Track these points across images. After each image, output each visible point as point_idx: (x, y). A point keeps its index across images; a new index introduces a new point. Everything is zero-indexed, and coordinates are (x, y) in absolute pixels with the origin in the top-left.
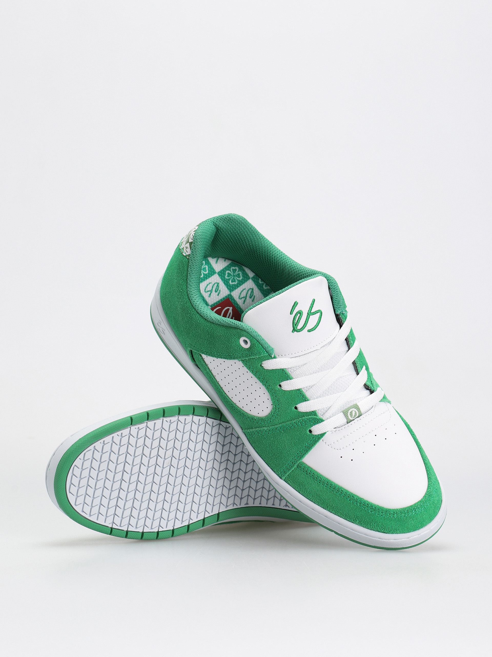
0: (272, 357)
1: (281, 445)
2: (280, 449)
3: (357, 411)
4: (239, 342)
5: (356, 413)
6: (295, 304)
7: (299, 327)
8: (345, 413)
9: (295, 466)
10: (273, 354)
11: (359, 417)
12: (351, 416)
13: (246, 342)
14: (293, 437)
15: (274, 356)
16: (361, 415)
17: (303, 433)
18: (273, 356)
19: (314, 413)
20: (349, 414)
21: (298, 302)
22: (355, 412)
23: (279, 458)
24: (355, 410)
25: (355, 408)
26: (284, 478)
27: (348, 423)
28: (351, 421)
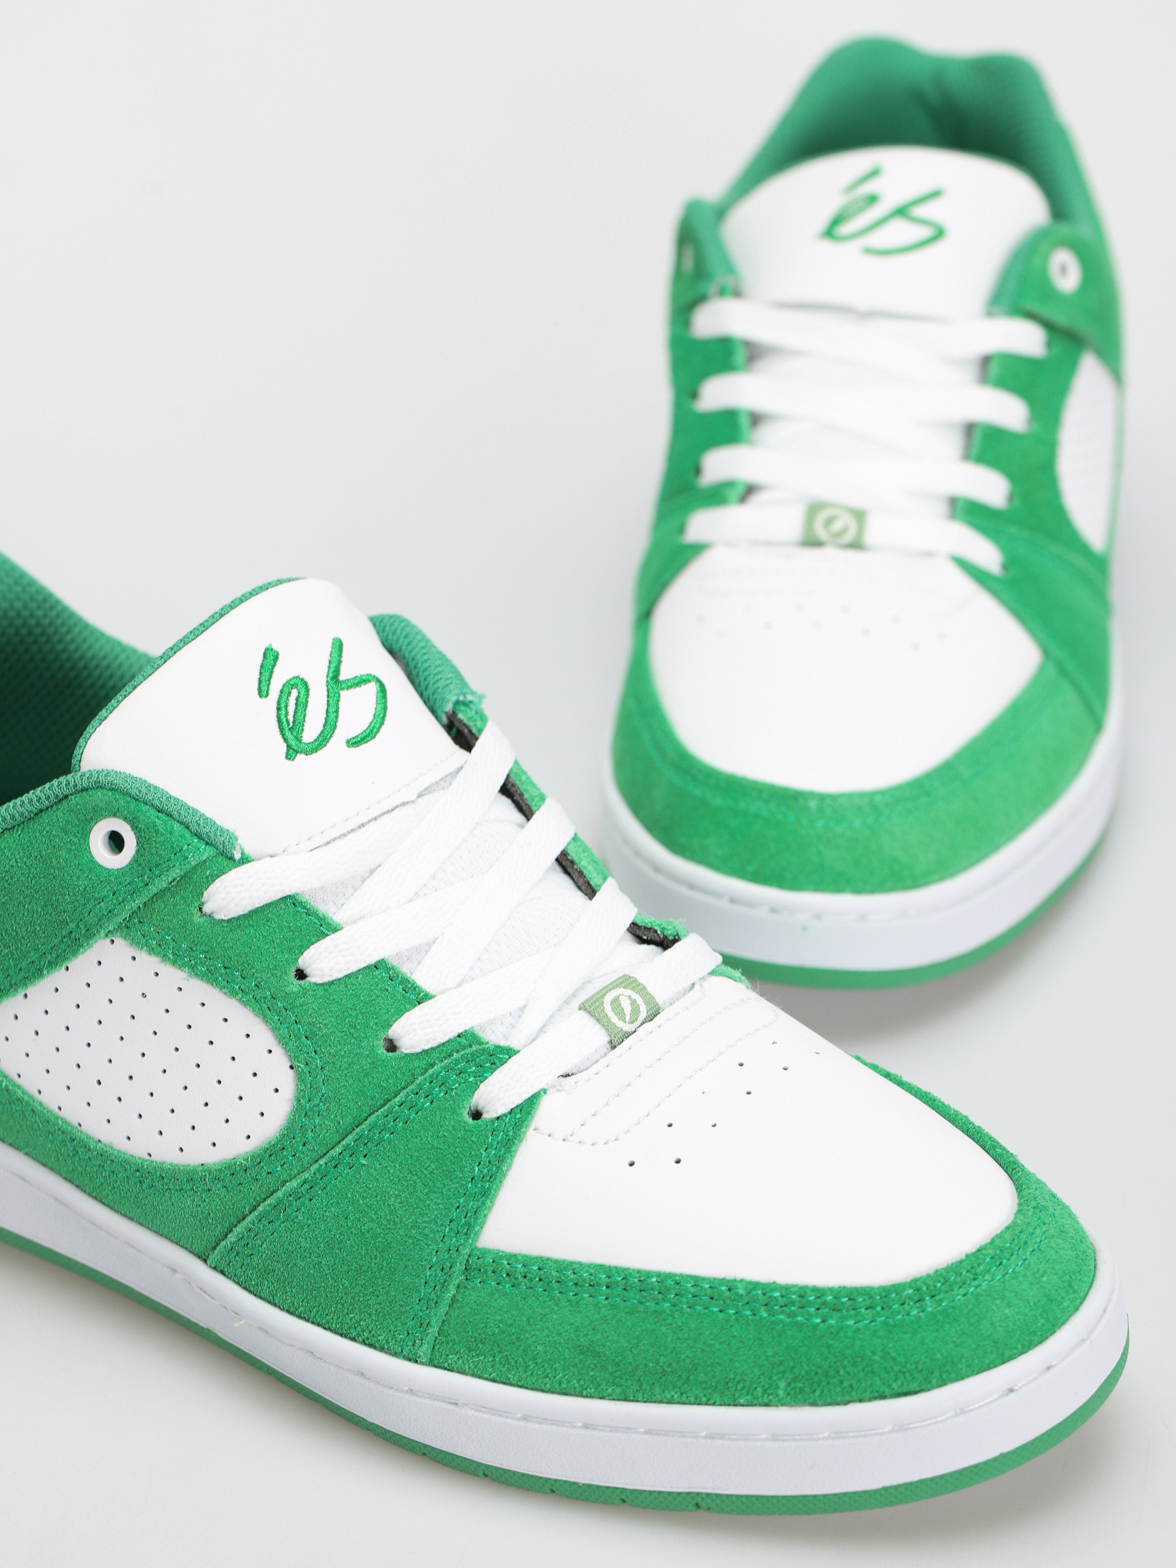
0: (234, 860)
1: (376, 1213)
2: (377, 1236)
3: (635, 996)
4: (90, 853)
5: (633, 1002)
6: (270, 658)
7: (310, 734)
8: (592, 1008)
9: (458, 1278)
10: (238, 848)
11: (650, 1018)
12: (621, 1015)
13: (116, 841)
14: (415, 1158)
15: (242, 854)
16: (657, 1013)
17: (450, 1128)
18: (237, 856)
19: (467, 1039)
20: (608, 1008)
21: (275, 648)
22: (630, 997)
23: (383, 1273)
24: (629, 992)
25: (625, 987)
26: (424, 1351)
27: (614, 1047)
28: (628, 1035)
